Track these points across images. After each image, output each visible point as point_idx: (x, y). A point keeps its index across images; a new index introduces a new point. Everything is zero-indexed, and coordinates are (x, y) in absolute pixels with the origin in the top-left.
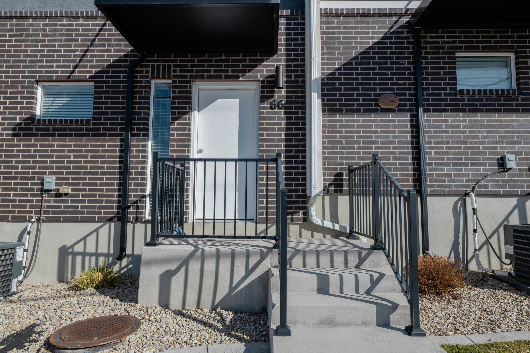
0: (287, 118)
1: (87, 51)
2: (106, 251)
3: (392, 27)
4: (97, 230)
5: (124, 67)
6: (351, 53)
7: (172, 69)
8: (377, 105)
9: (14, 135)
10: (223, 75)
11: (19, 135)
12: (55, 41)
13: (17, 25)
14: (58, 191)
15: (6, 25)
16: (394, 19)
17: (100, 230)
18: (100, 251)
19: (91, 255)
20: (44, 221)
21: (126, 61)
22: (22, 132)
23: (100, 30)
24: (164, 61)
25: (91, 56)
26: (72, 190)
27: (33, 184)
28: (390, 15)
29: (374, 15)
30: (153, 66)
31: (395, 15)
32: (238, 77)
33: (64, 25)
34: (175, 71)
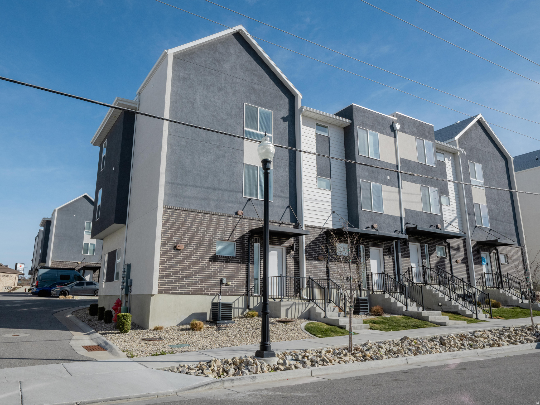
0: (295, 261)
1: (234, 230)
2: (241, 307)
3: (321, 233)
4: (238, 299)
5: (246, 237)
6: (310, 240)
7: (261, 240)
8: (318, 258)
9: (210, 261)
10: (276, 244)
11: (211, 261)
12: (223, 225)
13: (209, 217)
14: (227, 283)
15: (206, 216)
16: (321, 230)
17: (239, 299)
18: (239, 307)
19: (236, 308)
20: (222, 295)
21: (246, 235)
22: (213, 260)
23: (238, 222)
24: (259, 237)
25: (236, 232)
26: (232, 283)
27: (217, 281)
28: (321, 228)
29: (316, 228)
30: (255, 238)
31: (322, 229)
32: (280, 245)
33: (226, 219)
34: (262, 241)
